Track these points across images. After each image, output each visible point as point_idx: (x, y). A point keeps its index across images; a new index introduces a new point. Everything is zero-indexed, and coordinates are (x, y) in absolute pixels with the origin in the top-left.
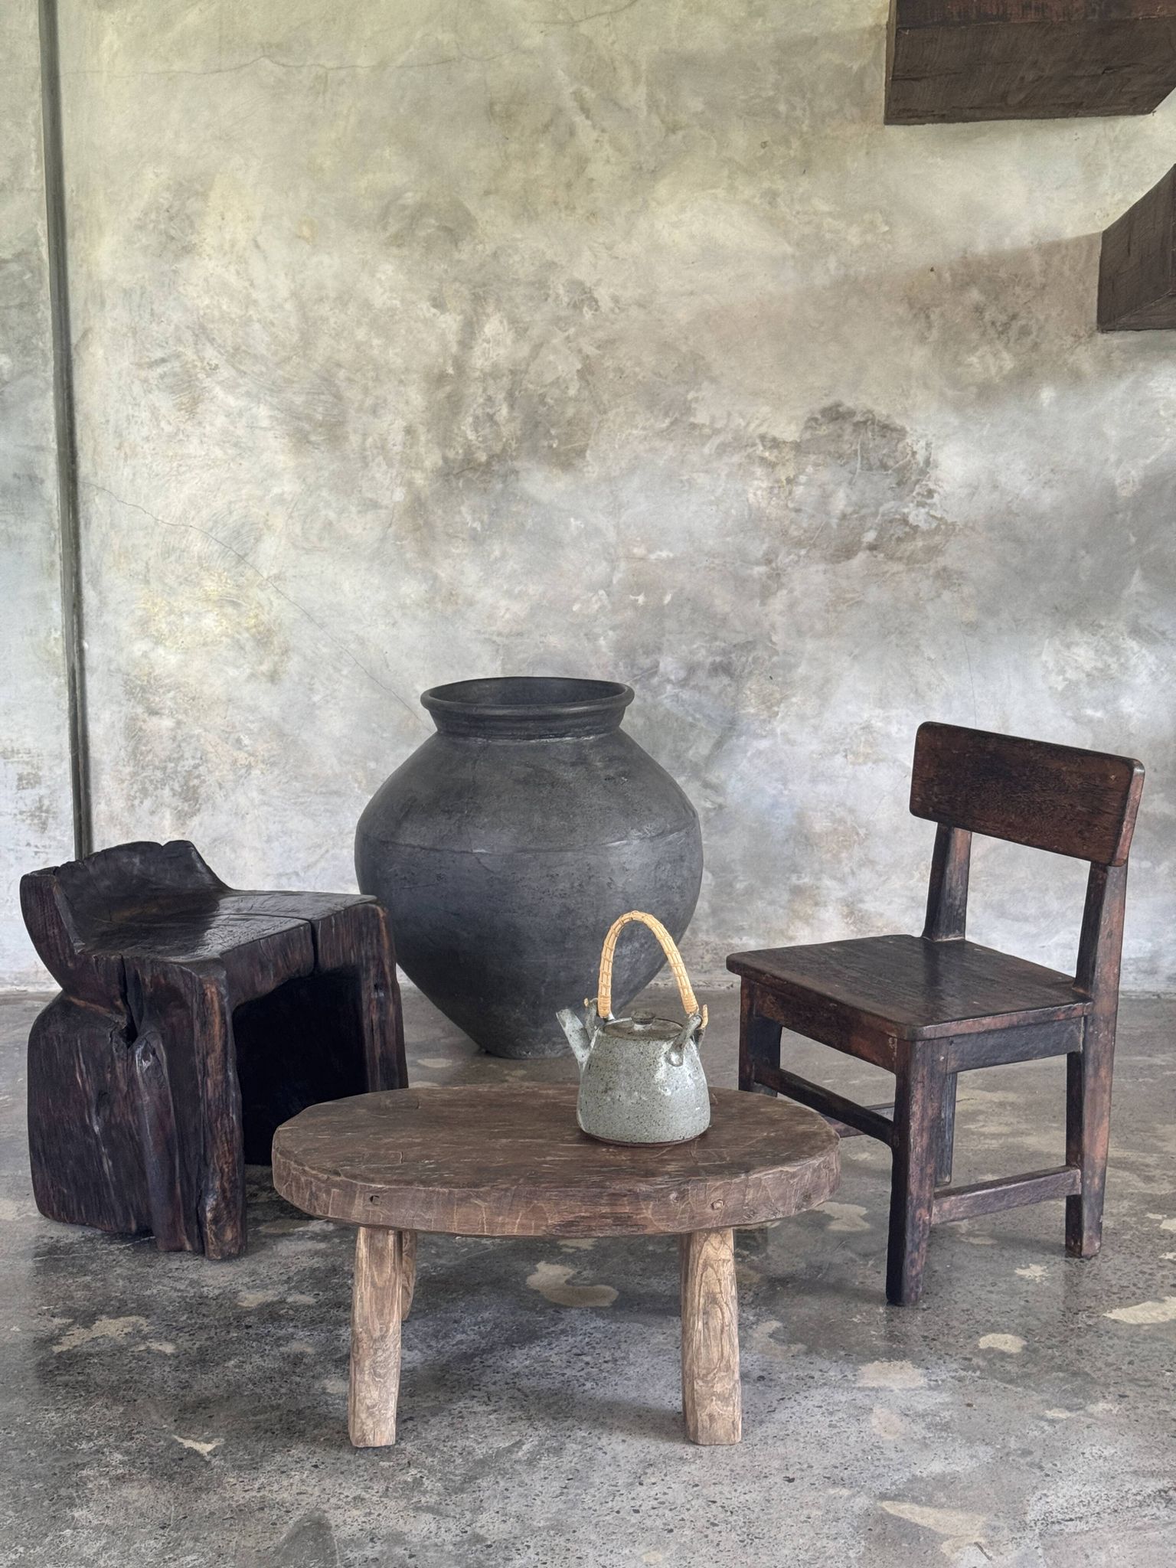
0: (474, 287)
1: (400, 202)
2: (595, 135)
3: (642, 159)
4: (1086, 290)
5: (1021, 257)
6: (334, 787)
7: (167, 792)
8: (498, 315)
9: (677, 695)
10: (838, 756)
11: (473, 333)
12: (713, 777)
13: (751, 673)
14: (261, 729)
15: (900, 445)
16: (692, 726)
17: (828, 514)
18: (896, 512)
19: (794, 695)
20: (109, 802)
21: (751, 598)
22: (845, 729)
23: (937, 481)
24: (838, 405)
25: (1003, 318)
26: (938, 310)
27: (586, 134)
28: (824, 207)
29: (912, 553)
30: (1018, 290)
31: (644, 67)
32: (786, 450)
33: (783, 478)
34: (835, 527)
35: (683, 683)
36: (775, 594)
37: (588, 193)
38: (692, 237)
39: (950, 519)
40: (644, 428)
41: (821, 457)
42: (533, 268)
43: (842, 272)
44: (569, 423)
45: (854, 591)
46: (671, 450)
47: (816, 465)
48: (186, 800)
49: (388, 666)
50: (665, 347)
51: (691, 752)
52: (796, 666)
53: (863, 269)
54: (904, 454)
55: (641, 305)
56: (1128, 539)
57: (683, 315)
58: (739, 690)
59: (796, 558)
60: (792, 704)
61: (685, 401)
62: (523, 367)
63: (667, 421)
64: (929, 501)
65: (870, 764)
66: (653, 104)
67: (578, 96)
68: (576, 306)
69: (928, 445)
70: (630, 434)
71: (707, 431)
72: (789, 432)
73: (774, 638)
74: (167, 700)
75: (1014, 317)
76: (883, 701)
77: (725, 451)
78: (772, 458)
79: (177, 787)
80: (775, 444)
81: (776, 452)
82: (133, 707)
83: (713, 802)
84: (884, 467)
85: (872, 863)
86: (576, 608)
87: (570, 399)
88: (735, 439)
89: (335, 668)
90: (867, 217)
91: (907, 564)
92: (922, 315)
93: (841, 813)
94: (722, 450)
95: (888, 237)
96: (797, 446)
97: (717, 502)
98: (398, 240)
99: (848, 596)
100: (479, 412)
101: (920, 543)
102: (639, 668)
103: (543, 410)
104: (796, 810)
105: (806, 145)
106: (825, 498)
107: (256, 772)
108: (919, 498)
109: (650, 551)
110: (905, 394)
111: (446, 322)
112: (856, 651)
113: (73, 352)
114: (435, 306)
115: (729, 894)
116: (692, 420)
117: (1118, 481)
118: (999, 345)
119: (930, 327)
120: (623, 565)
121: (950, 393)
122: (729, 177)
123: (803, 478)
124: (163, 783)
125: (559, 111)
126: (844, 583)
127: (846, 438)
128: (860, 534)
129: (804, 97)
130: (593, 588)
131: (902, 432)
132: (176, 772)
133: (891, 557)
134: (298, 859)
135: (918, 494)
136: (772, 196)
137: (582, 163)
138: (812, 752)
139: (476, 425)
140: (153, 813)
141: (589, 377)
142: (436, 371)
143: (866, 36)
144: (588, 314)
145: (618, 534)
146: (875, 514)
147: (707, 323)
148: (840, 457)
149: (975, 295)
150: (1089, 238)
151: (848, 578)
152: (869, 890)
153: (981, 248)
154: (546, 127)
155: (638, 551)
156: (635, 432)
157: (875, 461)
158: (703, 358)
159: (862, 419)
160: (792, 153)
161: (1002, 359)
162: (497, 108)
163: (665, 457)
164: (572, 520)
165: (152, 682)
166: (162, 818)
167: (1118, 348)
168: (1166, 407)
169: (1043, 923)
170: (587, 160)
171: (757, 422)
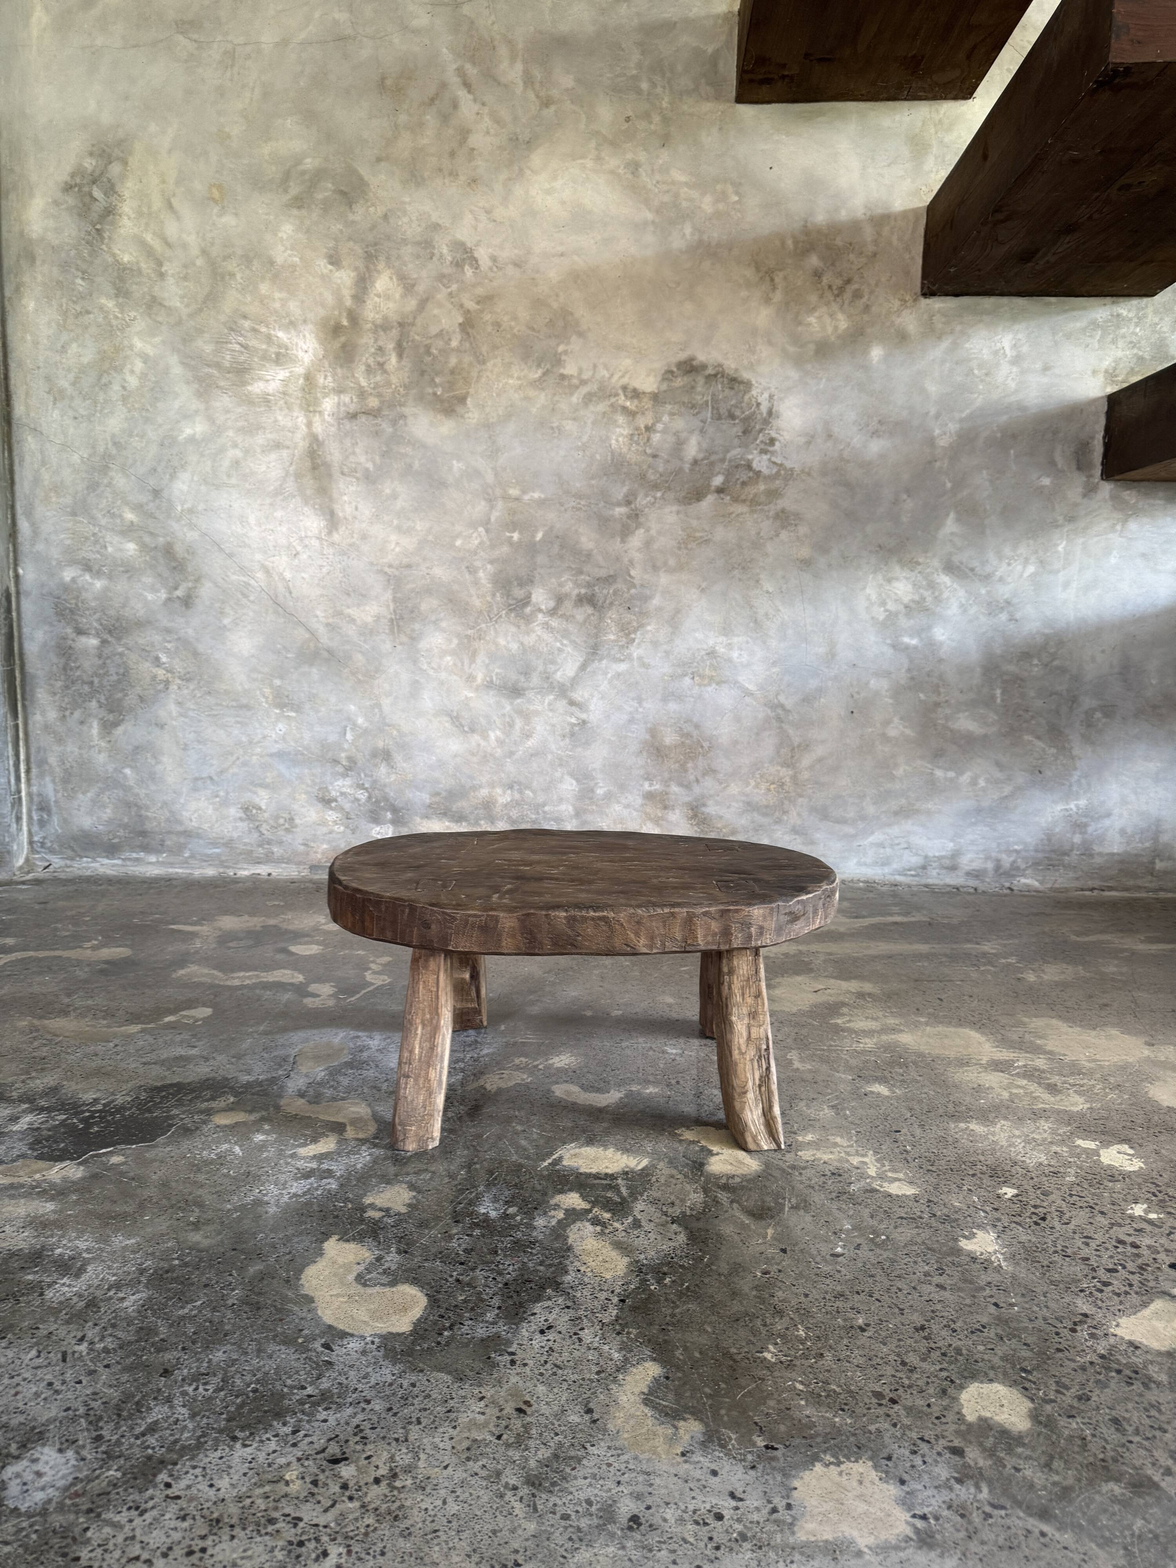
0: (367, 246)
1: (301, 168)
2: (476, 107)
3: (518, 130)
4: (912, 258)
5: (855, 226)
6: (244, 701)
7: (94, 704)
8: (388, 272)
9: (547, 623)
10: (687, 678)
11: (365, 288)
12: (578, 695)
13: (611, 604)
14: (177, 648)
15: (747, 397)
16: (560, 650)
17: (681, 459)
18: (742, 459)
19: (649, 624)
20: (43, 713)
21: (613, 536)
22: (693, 654)
23: (778, 430)
24: (692, 359)
25: (839, 282)
26: (781, 274)
27: (468, 107)
28: (681, 178)
29: (755, 495)
30: (852, 257)
31: (520, 46)
32: (645, 400)
33: (642, 426)
34: (687, 471)
35: (552, 612)
36: (633, 533)
37: (470, 161)
38: (563, 203)
39: (788, 464)
40: (519, 378)
41: (676, 407)
42: (419, 230)
43: (696, 237)
44: (452, 372)
45: (704, 530)
46: (542, 399)
47: (672, 414)
48: (111, 711)
49: (290, 593)
50: (538, 303)
51: (559, 674)
52: (651, 597)
53: (715, 235)
54: (750, 406)
55: (517, 265)
56: (944, 484)
57: (553, 275)
58: (601, 619)
59: (653, 500)
60: (647, 632)
61: (555, 354)
62: (410, 320)
63: (540, 372)
64: (771, 449)
65: (714, 685)
66: (528, 80)
67: (460, 72)
68: (458, 265)
69: (771, 397)
70: (506, 383)
71: (575, 381)
72: (648, 384)
73: (633, 573)
74: (91, 621)
75: (849, 281)
76: (726, 630)
77: (591, 401)
78: (633, 408)
79: (103, 699)
80: (636, 394)
81: (636, 402)
82: (64, 628)
83: (578, 719)
84: (732, 417)
85: (714, 771)
86: (458, 543)
87: (453, 350)
88: (600, 389)
89: (243, 594)
90: (719, 187)
91: (750, 506)
92: (768, 278)
93: (688, 728)
94: (589, 399)
95: (738, 206)
96: (655, 397)
97: (584, 448)
98: (298, 202)
99: (698, 534)
100: (371, 361)
101: (762, 487)
102: (514, 599)
103: (428, 359)
104: (649, 725)
105: (666, 120)
106: (680, 444)
107: (173, 687)
108: (762, 446)
109: (524, 492)
110: (752, 350)
111: (341, 278)
112: (704, 585)
113: (6, 303)
114: (331, 263)
115: (591, 798)
116: (562, 371)
117: (937, 432)
118: (835, 307)
119: (774, 288)
120: (500, 504)
121: (791, 349)
122: (596, 149)
123: (659, 427)
124: (91, 696)
125: (443, 85)
126: (695, 523)
127: (699, 389)
128: (709, 479)
129: (663, 76)
130: (473, 525)
131: (748, 385)
132: (102, 686)
133: (736, 500)
134: (212, 765)
135: (762, 442)
136: (634, 167)
137: (464, 133)
138: (665, 675)
139: (369, 370)
140: (82, 723)
141: (470, 330)
142: (332, 323)
143: (720, 21)
144: (469, 271)
145: (496, 475)
146: (723, 460)
147: (576, 282)
148: (693, 406)
149: (814, 261)
150: (915, 211)
151: (699, 518)
152: (711, 796)
153: (820, 218)
154: (432, 100)
155: (514, 492)
156: (511, 381)
157: (723, 411)
158: (572, 314)
159: (713, 372)
160: (653, 127)
161: (837, 320)
162: (389, 82)
163: (538, 406)
164: (455, 462)
165: (80, 604)
166: (91, 727)
167: (939, 312)
168: (980, 367)
169: (861, 825)
170: (469, 131)
171: (620, 374)
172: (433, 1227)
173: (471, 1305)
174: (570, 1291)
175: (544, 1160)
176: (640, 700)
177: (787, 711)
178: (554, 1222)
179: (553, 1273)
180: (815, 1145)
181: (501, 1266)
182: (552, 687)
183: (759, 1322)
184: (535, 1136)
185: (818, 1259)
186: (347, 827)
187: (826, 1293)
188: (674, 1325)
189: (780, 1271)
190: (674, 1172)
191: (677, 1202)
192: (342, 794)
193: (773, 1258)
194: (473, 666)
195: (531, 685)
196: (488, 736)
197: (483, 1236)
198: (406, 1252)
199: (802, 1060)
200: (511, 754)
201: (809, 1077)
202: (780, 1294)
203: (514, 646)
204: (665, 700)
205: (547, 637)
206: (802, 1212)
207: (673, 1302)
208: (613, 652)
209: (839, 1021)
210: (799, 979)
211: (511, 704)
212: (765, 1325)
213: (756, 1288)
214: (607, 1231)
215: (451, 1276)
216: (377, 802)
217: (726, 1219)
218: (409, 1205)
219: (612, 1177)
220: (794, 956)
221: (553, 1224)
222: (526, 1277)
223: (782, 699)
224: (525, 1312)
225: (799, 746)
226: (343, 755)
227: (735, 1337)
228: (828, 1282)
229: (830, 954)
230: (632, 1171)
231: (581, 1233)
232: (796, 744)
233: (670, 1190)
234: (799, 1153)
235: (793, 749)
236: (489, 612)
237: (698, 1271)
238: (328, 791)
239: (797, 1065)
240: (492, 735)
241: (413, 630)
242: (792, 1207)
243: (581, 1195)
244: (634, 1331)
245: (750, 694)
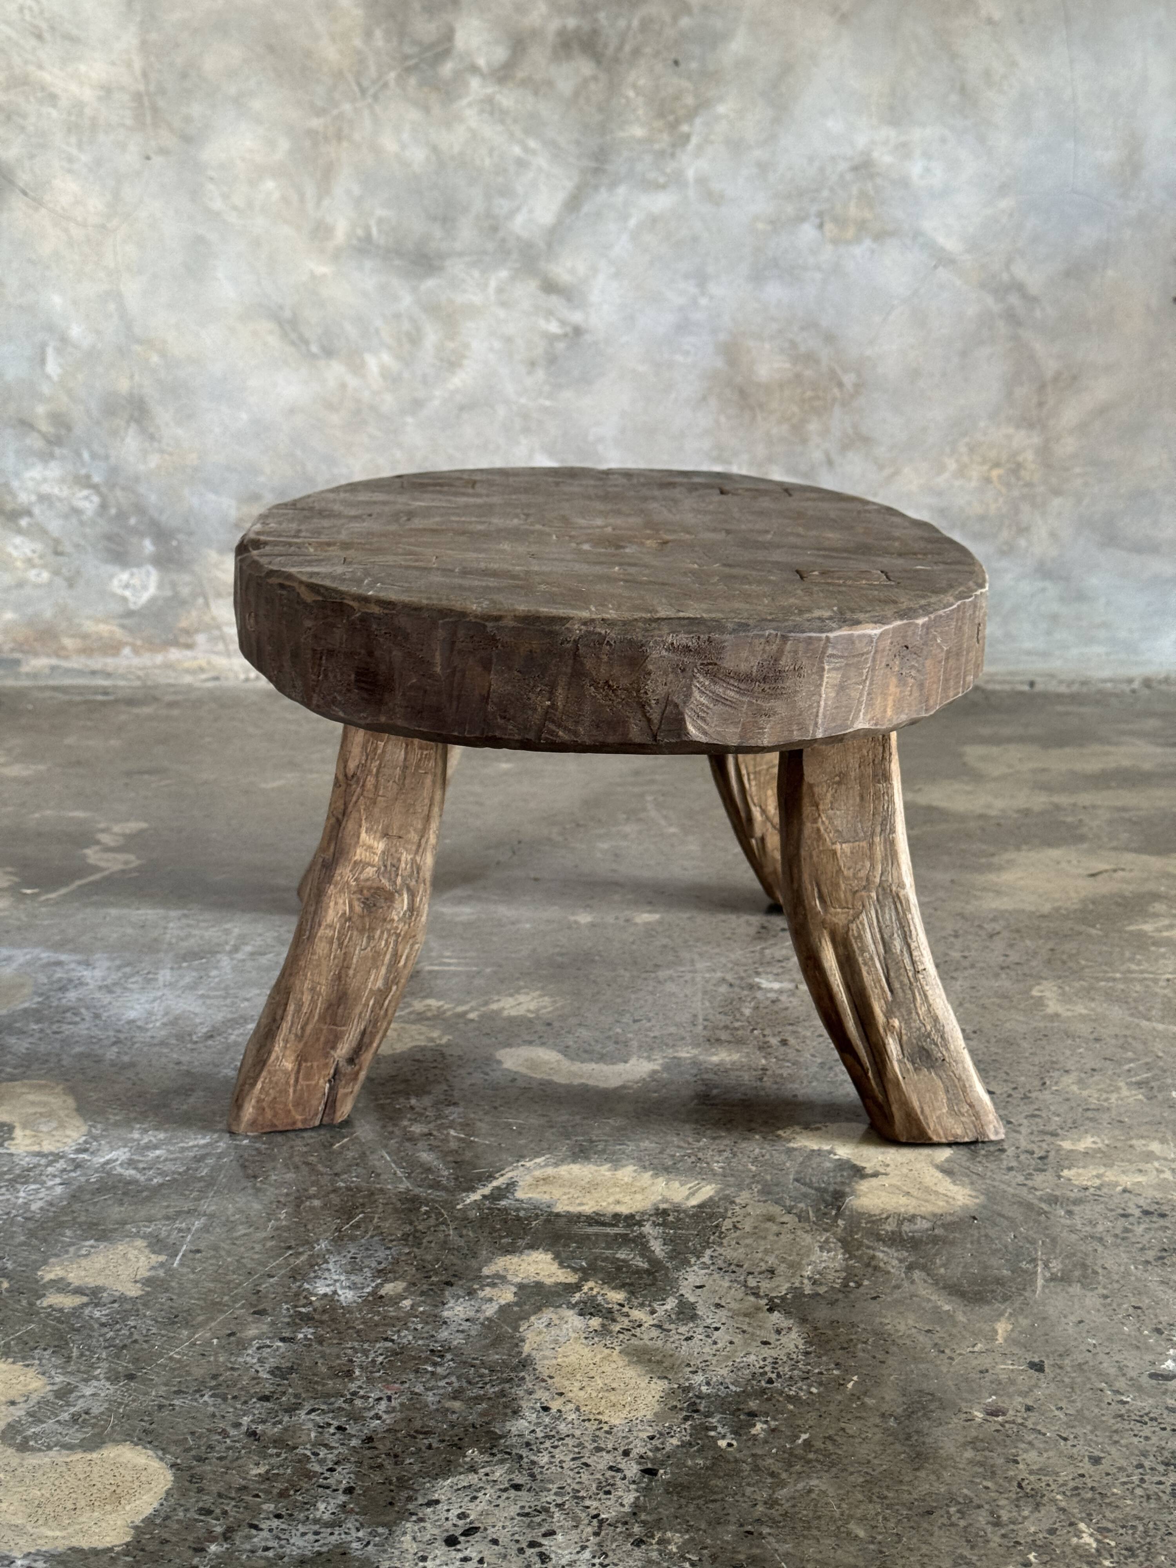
172: (201, 1325)
173: (279, 1486)
174: (524, 1452)
175: (473, 1189)
176: (701, 279)
177: (1031, 300)
178: (490, 1310)
179: (482, 1414)
180: (1105, 1157)
181: (358, 1402)
182: (503, 251)
183: (982, 1518)
184: (453, 1145)
185: (1121, 1384)
186: (56, 573)
187: (1145, 1454)
188: (775, 1523)
189: (1029, 1409)
190: (776, 1210)
191: (782, 1268)
192: (44, 498)
193: (1012, 1382)
194: (326, 202)
195: (458, 246)
196: (363, 364)
197: (320, 1341)
198: (131, 1377)
199: (1065, 998)
200: (417, 404)
201: (1084, 1029)
202: (1032, 1456)
203: (418, 155)
204: (757, 277)
205: (491, 132)
206: (1076, 1289)
207: (772, 1475)
208: (639, 167)
209: (1148, 927)
210: (1055, 853)
211: (414, 290)
212: (997, 1523)
213: (973, 1443)
214: (616, 1328)
215: (237, 1425)
216: (121, 516)
217: (897, 1302)
218: (148, 1282)
219: (630, 1220)
220: (1042, 813)
221: (489, 1313)
222: (418, 1424)
223: (1020, 271)
224: (410, 1499)
225: (1056, 379)
226: (41, 410)
227: (925, 1549)
228: (1147, 1431)
229: (1124, 809)
230: (677, 1209)
231: (554, 1331)
232: (1049, 374)
233: (763, 1245)
234: (1065, 1173)
235: (1042, 387)
236: (358, 75)
237: (832, 1407)
238: (10, 492)
239: (1053, 1006)
240: (372, 363)
241: (188, 119)
242: (1053, 1278)
243: (557, 1256)
244: (677, 1538)
245: (944, 259)
